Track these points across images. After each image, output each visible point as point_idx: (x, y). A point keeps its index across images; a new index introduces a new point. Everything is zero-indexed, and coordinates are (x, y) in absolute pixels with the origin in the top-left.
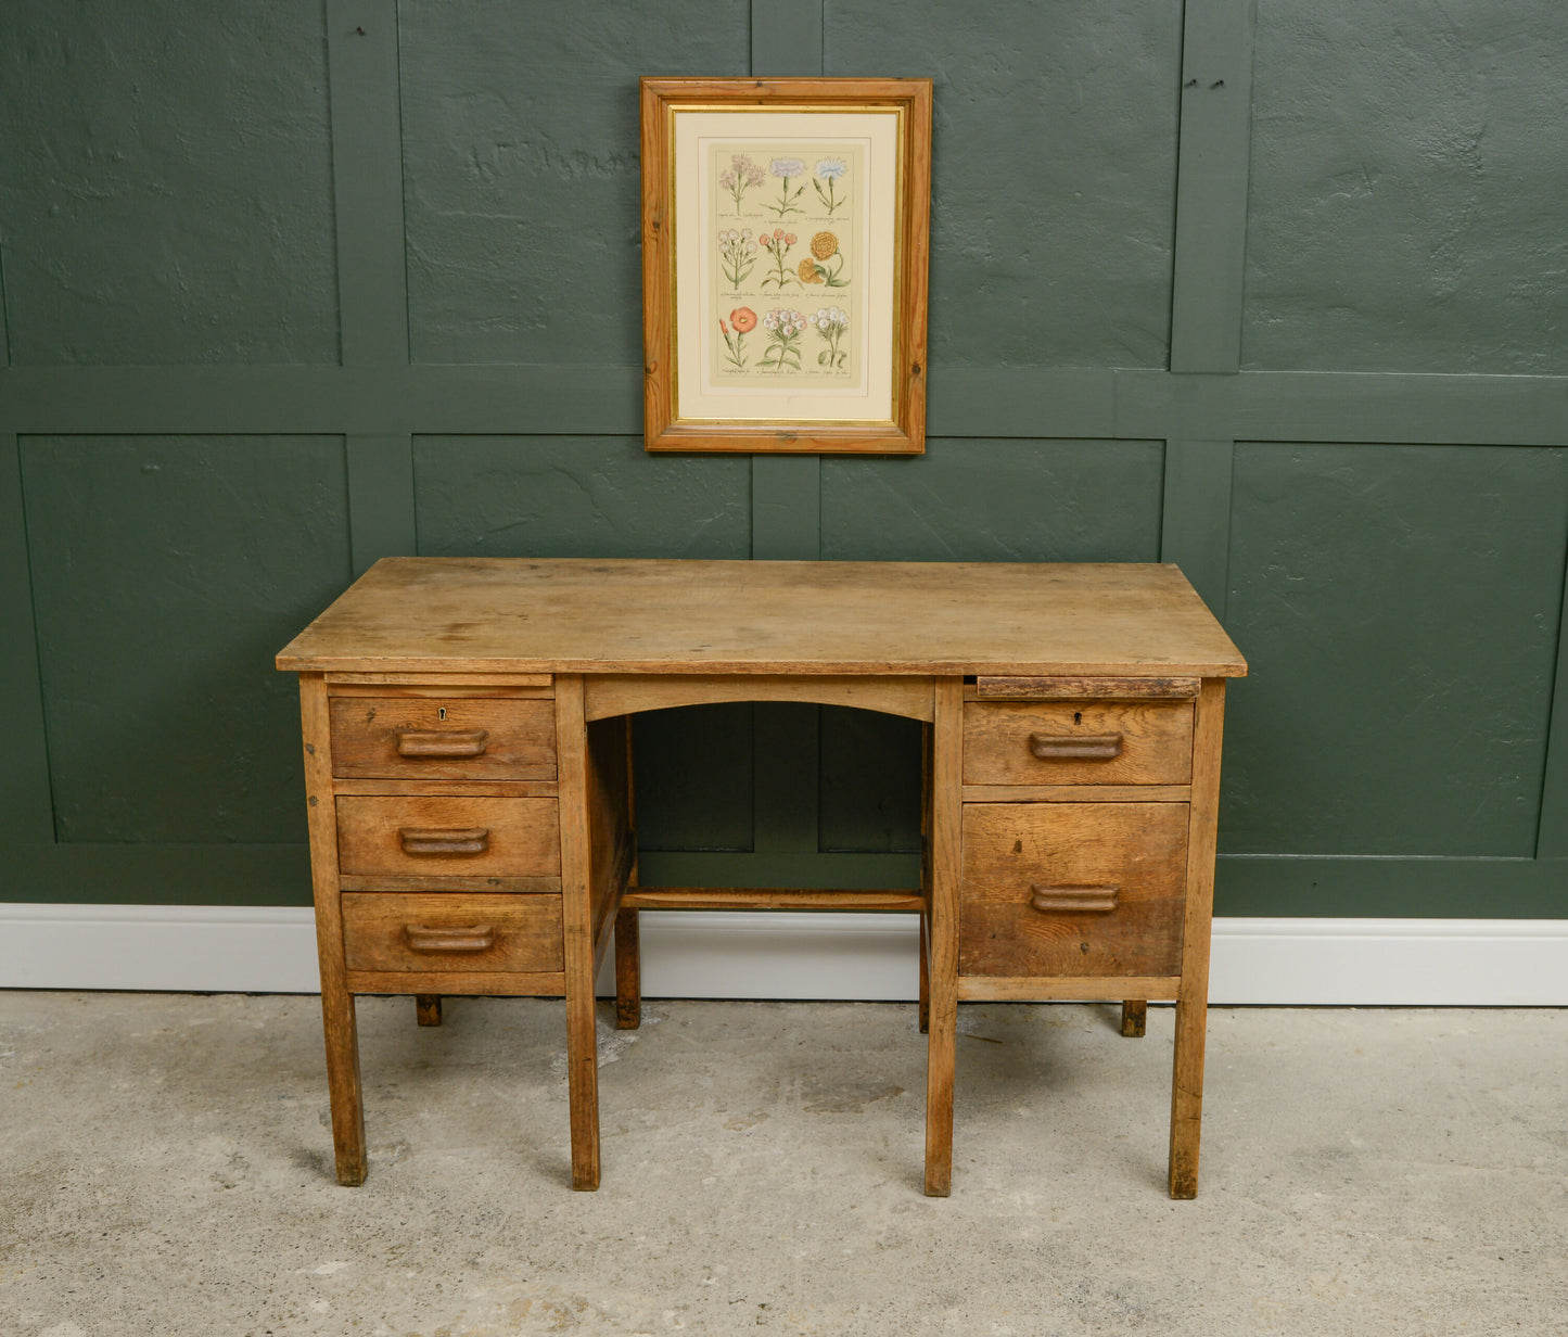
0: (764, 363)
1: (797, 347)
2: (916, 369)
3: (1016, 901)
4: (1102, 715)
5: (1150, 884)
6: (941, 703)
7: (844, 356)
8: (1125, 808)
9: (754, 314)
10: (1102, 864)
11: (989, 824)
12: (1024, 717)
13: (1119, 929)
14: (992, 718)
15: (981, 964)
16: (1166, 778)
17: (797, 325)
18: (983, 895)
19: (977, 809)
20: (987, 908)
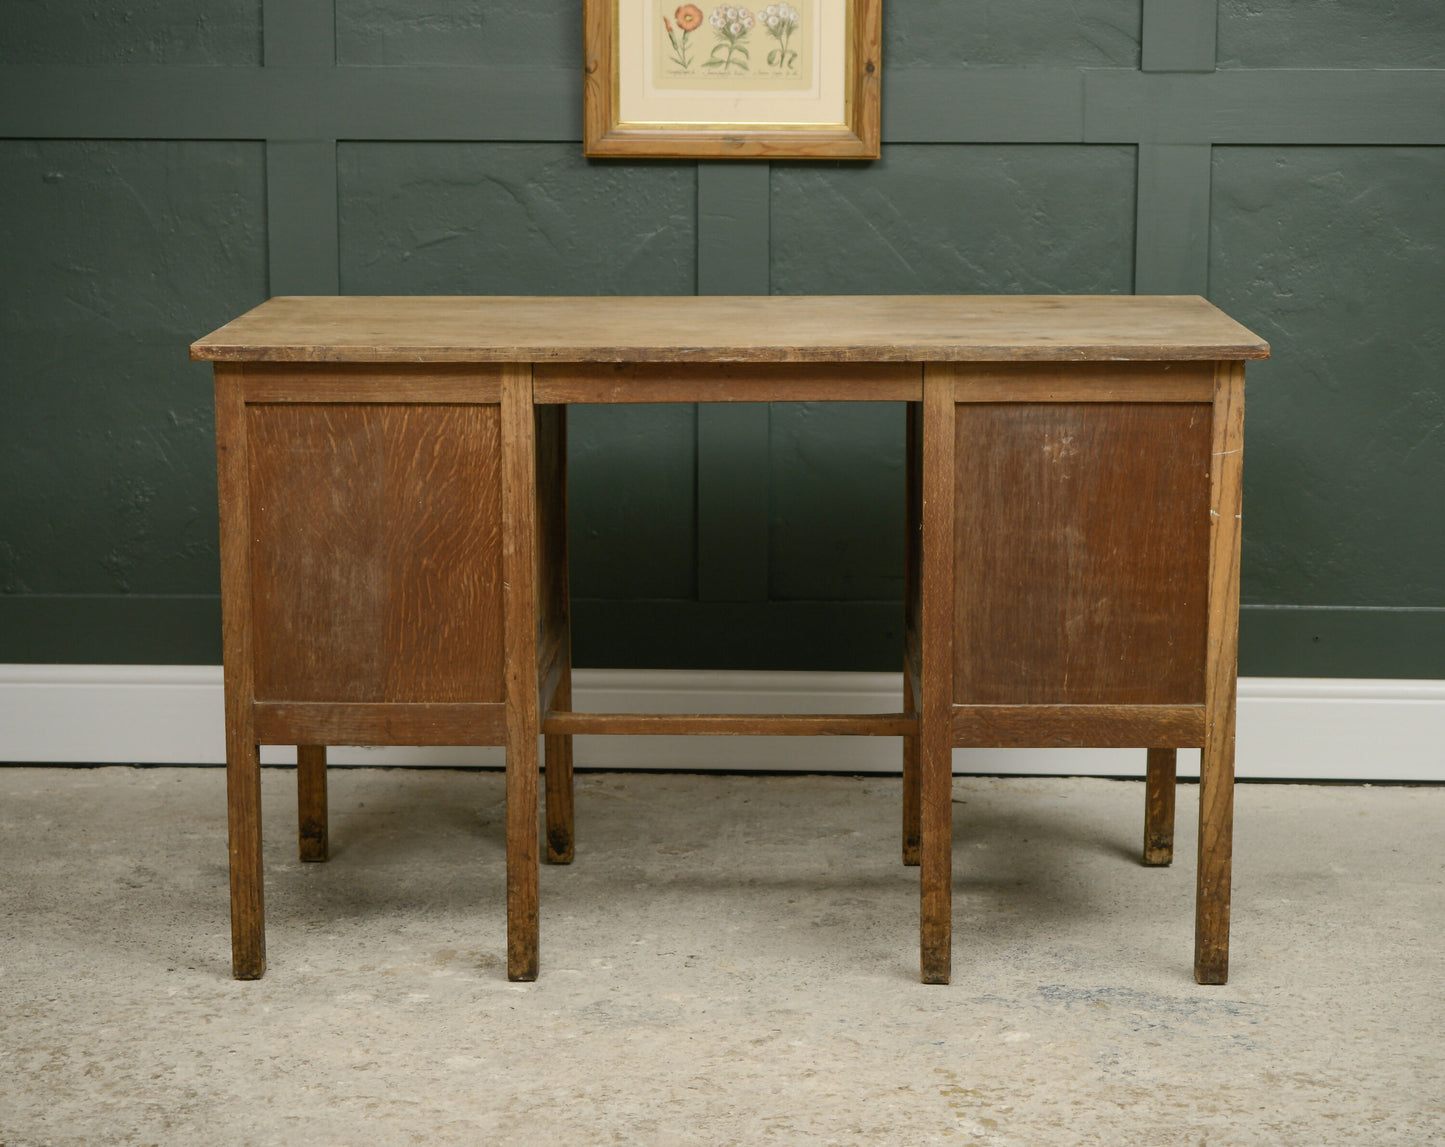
0: (711, 64)
1: (746, 46)
2: (870, 68)
7: (795, 55)
9: (699, 11)
17: (745, 22)
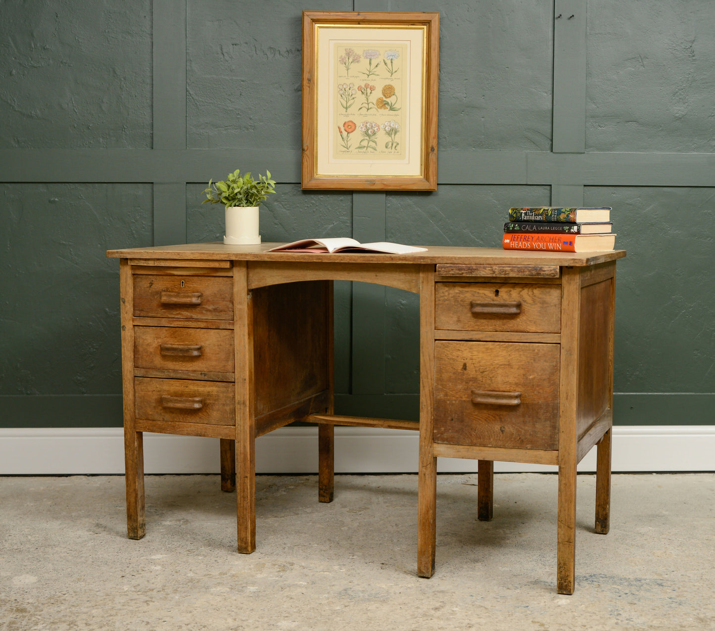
0: (359, 148)
1: (376, 140)
2: (432, 149)
3: (464, 399)
4: (510, 291)
5: (539, 393)
6: (423, 282)
7: (398, 144)
8: (523, 346)
9: (355, 124)
10: (511, 379)
11: (448, 353)
12: (468, 292)
13: (522, 419)
14: (451, 292)
15: (445, 436)
16: (546, 329)
17: (375, 129)
18: (446, 395)
19: (442, 344)
20: (448, 402)
